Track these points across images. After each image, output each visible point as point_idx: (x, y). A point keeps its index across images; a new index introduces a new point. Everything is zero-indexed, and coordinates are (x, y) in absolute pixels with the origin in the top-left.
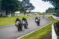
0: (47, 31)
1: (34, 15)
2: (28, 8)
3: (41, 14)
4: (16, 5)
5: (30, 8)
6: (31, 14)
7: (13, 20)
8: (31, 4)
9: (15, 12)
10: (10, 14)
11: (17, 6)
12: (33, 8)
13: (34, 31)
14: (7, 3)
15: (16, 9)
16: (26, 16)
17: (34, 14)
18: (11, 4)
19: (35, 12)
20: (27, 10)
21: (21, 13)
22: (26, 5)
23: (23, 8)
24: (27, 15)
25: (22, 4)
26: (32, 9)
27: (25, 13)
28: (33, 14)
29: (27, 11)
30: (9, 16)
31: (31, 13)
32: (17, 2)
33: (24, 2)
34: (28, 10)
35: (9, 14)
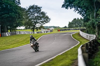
0: (71, 58)
1: (49, 32)
2: (39, 20)
3: (60, 30)
4: (17, 15)
5: (43, 20)
6: (45, 30)
7: (13, 40)
8: (43, 13)
9: (17, 28)
10: (9, 31)
11: (19, 18)
12: (47, 19)
13: (50, 59)
14: (2, 13)
15: (18, 22)
16: (36, 33)
17: (49, 29)
18: (10, 14)
19: (51, 27)
20: (36, 23)
21: (26, 28)
22: (36, 15)
23: (30, 20)
24: (38, 33)
25: (29, 14)
26: (45, 21)
27: (33, 29)
28: (47, 30)
29: (38, 25)
30: (7, 35)
31: (44, 28)
32: (19, 11)
33: (31, 10)
34: (38, 23)
35: (6, 31)
